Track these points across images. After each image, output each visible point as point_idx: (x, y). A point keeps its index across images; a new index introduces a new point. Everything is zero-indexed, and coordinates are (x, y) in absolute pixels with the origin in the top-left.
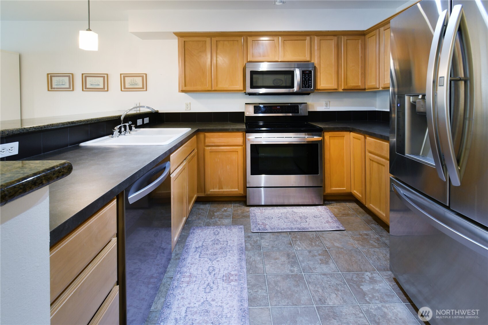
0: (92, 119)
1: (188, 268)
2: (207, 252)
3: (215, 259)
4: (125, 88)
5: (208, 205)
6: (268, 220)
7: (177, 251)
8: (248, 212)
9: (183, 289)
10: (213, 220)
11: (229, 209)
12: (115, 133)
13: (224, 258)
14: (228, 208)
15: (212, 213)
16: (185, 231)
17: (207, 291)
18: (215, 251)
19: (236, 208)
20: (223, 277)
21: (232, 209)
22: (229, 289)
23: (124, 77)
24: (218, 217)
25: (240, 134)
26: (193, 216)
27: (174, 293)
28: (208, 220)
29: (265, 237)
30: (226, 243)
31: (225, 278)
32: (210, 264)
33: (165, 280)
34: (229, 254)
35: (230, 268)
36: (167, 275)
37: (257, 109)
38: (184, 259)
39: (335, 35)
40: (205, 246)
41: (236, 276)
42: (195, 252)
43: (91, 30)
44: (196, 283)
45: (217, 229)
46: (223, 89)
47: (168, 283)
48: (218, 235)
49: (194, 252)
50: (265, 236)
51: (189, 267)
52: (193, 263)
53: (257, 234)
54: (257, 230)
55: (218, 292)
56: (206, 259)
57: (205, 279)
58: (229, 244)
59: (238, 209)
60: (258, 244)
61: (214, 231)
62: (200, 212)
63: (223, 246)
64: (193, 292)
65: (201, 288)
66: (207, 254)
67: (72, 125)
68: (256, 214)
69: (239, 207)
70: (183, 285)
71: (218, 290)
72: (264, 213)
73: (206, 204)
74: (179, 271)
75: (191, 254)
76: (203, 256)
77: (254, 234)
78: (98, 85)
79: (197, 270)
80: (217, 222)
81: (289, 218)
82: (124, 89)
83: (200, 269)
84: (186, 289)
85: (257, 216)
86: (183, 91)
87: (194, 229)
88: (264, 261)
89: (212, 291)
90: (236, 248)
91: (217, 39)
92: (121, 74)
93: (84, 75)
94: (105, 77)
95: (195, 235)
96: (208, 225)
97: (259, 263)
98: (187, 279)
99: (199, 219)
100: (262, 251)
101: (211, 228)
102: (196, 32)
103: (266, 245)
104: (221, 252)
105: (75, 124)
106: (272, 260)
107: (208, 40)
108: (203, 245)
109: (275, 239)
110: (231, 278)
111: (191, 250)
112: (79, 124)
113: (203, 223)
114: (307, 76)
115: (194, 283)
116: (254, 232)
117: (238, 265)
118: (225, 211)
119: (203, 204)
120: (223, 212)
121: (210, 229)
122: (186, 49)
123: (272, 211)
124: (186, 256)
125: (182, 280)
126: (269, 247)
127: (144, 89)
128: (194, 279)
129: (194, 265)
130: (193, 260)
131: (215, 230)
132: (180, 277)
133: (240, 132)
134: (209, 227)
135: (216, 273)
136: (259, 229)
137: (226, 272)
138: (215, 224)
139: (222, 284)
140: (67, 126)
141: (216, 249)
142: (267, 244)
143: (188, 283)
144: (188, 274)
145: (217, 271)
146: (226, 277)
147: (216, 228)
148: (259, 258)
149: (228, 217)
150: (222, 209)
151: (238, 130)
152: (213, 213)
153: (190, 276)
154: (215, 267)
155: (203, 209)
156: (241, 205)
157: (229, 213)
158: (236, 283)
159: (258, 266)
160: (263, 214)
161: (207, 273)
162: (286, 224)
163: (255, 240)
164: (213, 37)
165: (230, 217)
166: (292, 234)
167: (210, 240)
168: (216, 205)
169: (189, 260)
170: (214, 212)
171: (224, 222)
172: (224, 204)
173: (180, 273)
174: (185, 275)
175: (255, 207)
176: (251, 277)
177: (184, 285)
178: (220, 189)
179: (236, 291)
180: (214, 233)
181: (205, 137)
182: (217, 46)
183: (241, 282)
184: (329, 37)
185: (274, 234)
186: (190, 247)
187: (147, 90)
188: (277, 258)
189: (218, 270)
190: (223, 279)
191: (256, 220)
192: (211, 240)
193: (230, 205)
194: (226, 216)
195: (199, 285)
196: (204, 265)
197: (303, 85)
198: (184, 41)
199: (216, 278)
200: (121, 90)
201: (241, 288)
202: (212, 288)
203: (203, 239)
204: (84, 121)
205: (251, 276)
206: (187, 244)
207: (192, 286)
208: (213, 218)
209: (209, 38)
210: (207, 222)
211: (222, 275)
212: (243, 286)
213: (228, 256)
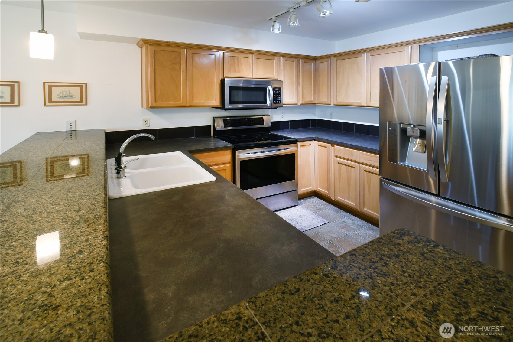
4: (50, 101)
23: (50, 87)
25: (228, 152)
37: (227, 122)
39: (295, 58)
43: (46, 32)
46: (198, 105)
82: (49, 103)
91: (193, 51)
92: (44, 83)
114: (277, 93)
122: (156, 59)
127: (83, 102)
182: (192, 59)
184: (291, 59)
187: (87, 105)
197: (274, 101)
198: (154, 50)
200: (45, 105)
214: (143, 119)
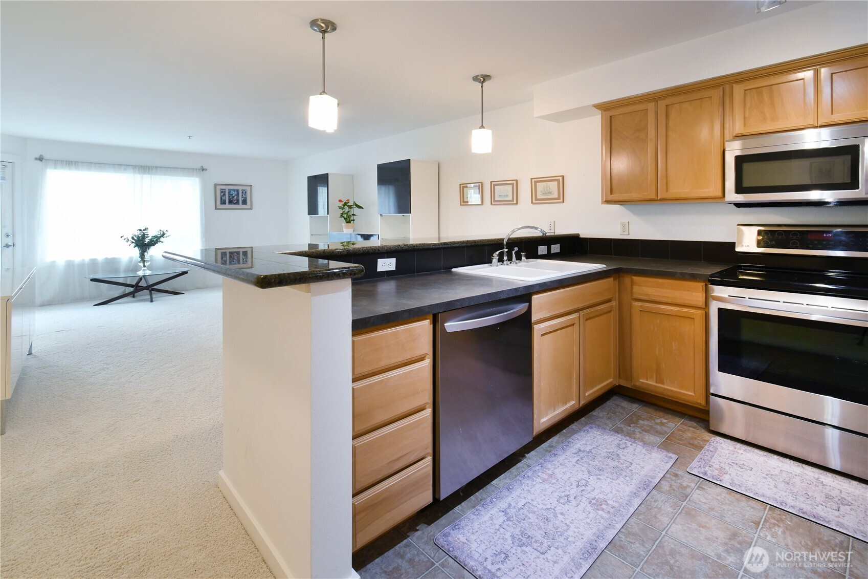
0: (468, 241)
1: (553, 466)
2: (590, 462)
3: (596, 475)
5: (638, 406)
6: (739, 469)
7: (553, 443)
8: (705, 441)
9: (534, 483)
10: (629, 428)
11: (671, 425)
12: (494, 261)
13: (611, 480)
14: (669, 422)
15: (635, 418)
16: (578, 426)
17: (562, 501)
18: (604, 467)
19: (685, 427)
20: (593, 499)
21: (676, 425)
22: (591, 516)
23: (536, 183)
24: (641, 427)
25: (700, 285)
26: (602, 412)
27: (523, 481)
28: (622, 426)
29: (708, 489)
30: (628, 464)
31: (594, 501)
32: (586, 476)
33: (521, 465)
34: (621, 479)
35: (610, 496)
36: (527, 461)
38: (555, 455)
40: (593, 454)
41: (612, 508)
42: (575, 454)
43: (484, 128)
44: (553, 486)
45: (626, 442)
46: (678, 196)
47: (523, 469)
48: (623, 450)
49: (573, 453)
50: (710, 488)
51: (556, 466)
52: (564, 465)
53: (697, 479)
54: (699, 472)
55: (574, 511)
56: (583, 468)
57: (568, 488)
58: (632, 467)
59: (689, 430)
60: (684, 492)
61: (621, 442)
62: (616, 410)
63: (621, 466)
64: (544, 492)
65: (556, 494)
66: (589, 464)
67: (444, 246)
68: (719, 449)
69: (693, 428)
70: (537, 479)
71: (576, 508)
72: (739, 455)
73: (634, 403)
74: (541, 464)
75: (568, 453)
76: (583, 463)
77: (690, 476)
78: (507, 196)
79: (563, 474)
80: (634, 434)
81: (794, 486)
82: (535, 200)
83: (568, 475)
84: (537, 485)
85: (717, 452)
86: (608, 202)
87: (591, 428)
88: (676, 518)
89: (568, 504)
90: (639, 478)
91: (668, 101)
92: (531, 179)
93: (493, 183)
94: (515, 184)
95: (588, 435)
96: (618, 431)
97: (666, 515)
98: (546, 477)
99: (609, 418)
100: (684, 503)
101: (619, 437)
102: (628, 97)
103: (700, 501)
104: (612, 471)
105: (448, 246)
106: (693, 524)
107: (651, 106)
108: (591, 452)
109: (728, 502)
110: (604, 506)
111: (571, 449)
112: (452, 246)
113: (612, 426)
115: (551, 485)
116: (691, 472)
117: (627, 498)
118: (662, 424)
119: (629, 401)
120: (656, 424)
121: (615, 438)
122: (613, 129)
123: (762, 459)
124: (560, 453)
125: (540, 474)
126: (704, 506)
127: (560, 199)
128: (554, 481)
129: (564, 467)
130: (566, 461)
131: (624, 441)
132: (538, 469)
133: (699, 282)
134: (616, 435)
135: (587, 490)
136: (705, 474)
137: (602, 496)
138: (630, 435)
139: (584, 504)
140: (438, 246)
141: (607, 465)
142: (704, 501)
143: (544, 481)
144: (550, 472)
145: (589, 488)
146: (597, 501)
147: (626, 440)
148: (670, 509)
149: (661, 434)
150: (657, 419)
151: (693, 278)
152: (638, 420)
153: (551, 476)
154: (589, 483)
155: (622, 407)
156: (700, 426)
157: (666, 429)
158: (606, 516)
159: (660, 517)
160: (734, 456)
161: (575, 484)
162: (775, 490)
163: (685, 484)
164: (659, 100)
165: (663, 436)
166: (778, 512)
167: (605, 451)
168: (650, 410)
169: (561, 459)
170: (639, 418)
171: (647, 437)
172: (668, 413)
173: (542, 466)
174: (545, 471)
175: (729, 441)
176: (635, 523)
177: (539, 480)
178: (659, 383)
179: (600, 523)
180: (619, 445)
181: (632, 283)
182: (667, 116)
183: (614, 518)
185: (735, 494)
186: (572, 445)
187: (564, 202)
188: (706, 526)
189: (592, 488)
190: (591, 501)
191: (711, 458)
192: (608, 451)
193: (677, 419)
194: (657, 432)
195: (555, 489)
196: (576, 473)
198: (611, 117)
199: (582, 495)
200: (532, 203)
201: (610, 525)
202: (570, 502)
203: (597, 444)
204: (458, 243)
205: (637, 522)
206: (571, 440)
207: (547, 486)
208: (632, 425)
209: (651, 103)
210: (619, 428)
211: (593, 496)
212: (614, 524)
213: (618, 481)
214: (621, 223)
